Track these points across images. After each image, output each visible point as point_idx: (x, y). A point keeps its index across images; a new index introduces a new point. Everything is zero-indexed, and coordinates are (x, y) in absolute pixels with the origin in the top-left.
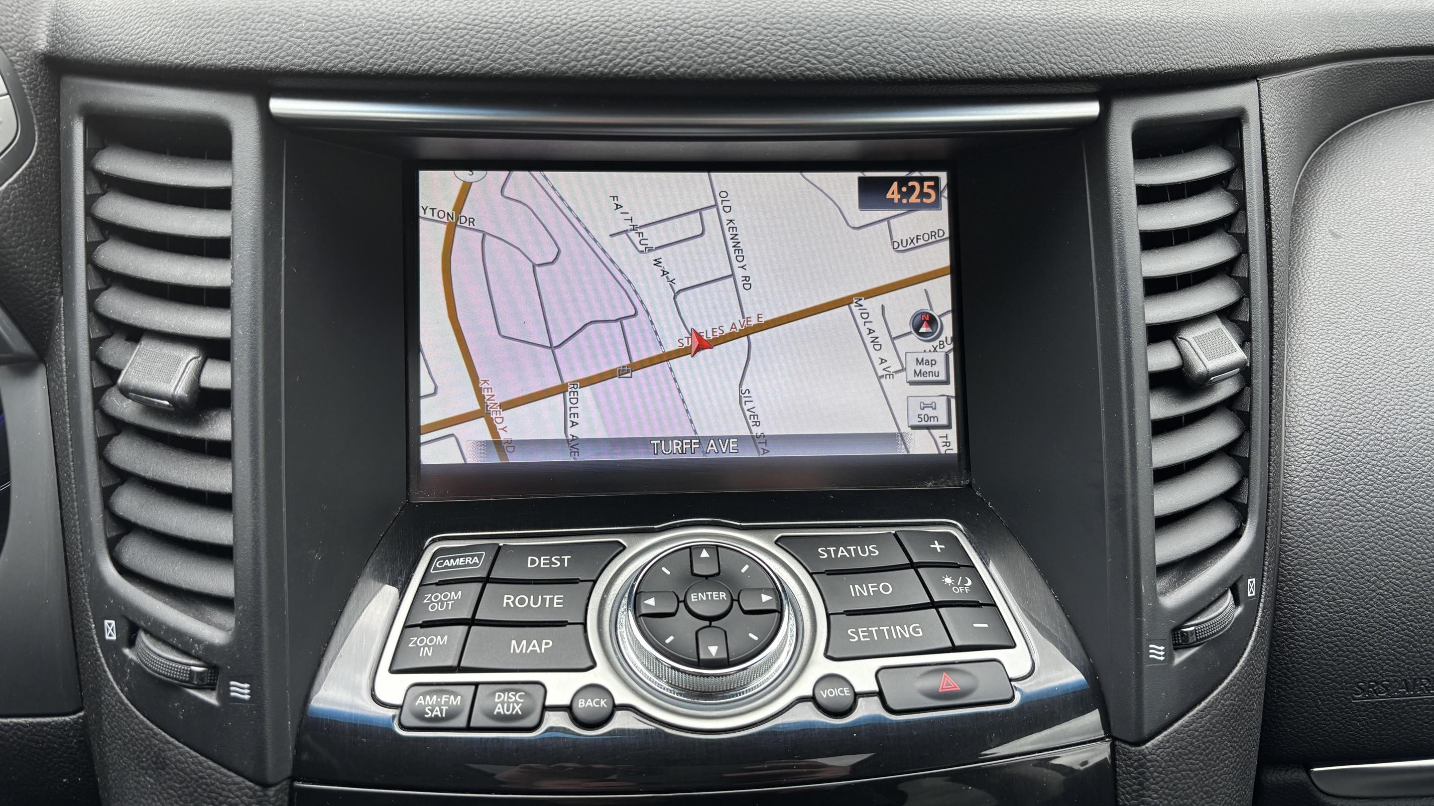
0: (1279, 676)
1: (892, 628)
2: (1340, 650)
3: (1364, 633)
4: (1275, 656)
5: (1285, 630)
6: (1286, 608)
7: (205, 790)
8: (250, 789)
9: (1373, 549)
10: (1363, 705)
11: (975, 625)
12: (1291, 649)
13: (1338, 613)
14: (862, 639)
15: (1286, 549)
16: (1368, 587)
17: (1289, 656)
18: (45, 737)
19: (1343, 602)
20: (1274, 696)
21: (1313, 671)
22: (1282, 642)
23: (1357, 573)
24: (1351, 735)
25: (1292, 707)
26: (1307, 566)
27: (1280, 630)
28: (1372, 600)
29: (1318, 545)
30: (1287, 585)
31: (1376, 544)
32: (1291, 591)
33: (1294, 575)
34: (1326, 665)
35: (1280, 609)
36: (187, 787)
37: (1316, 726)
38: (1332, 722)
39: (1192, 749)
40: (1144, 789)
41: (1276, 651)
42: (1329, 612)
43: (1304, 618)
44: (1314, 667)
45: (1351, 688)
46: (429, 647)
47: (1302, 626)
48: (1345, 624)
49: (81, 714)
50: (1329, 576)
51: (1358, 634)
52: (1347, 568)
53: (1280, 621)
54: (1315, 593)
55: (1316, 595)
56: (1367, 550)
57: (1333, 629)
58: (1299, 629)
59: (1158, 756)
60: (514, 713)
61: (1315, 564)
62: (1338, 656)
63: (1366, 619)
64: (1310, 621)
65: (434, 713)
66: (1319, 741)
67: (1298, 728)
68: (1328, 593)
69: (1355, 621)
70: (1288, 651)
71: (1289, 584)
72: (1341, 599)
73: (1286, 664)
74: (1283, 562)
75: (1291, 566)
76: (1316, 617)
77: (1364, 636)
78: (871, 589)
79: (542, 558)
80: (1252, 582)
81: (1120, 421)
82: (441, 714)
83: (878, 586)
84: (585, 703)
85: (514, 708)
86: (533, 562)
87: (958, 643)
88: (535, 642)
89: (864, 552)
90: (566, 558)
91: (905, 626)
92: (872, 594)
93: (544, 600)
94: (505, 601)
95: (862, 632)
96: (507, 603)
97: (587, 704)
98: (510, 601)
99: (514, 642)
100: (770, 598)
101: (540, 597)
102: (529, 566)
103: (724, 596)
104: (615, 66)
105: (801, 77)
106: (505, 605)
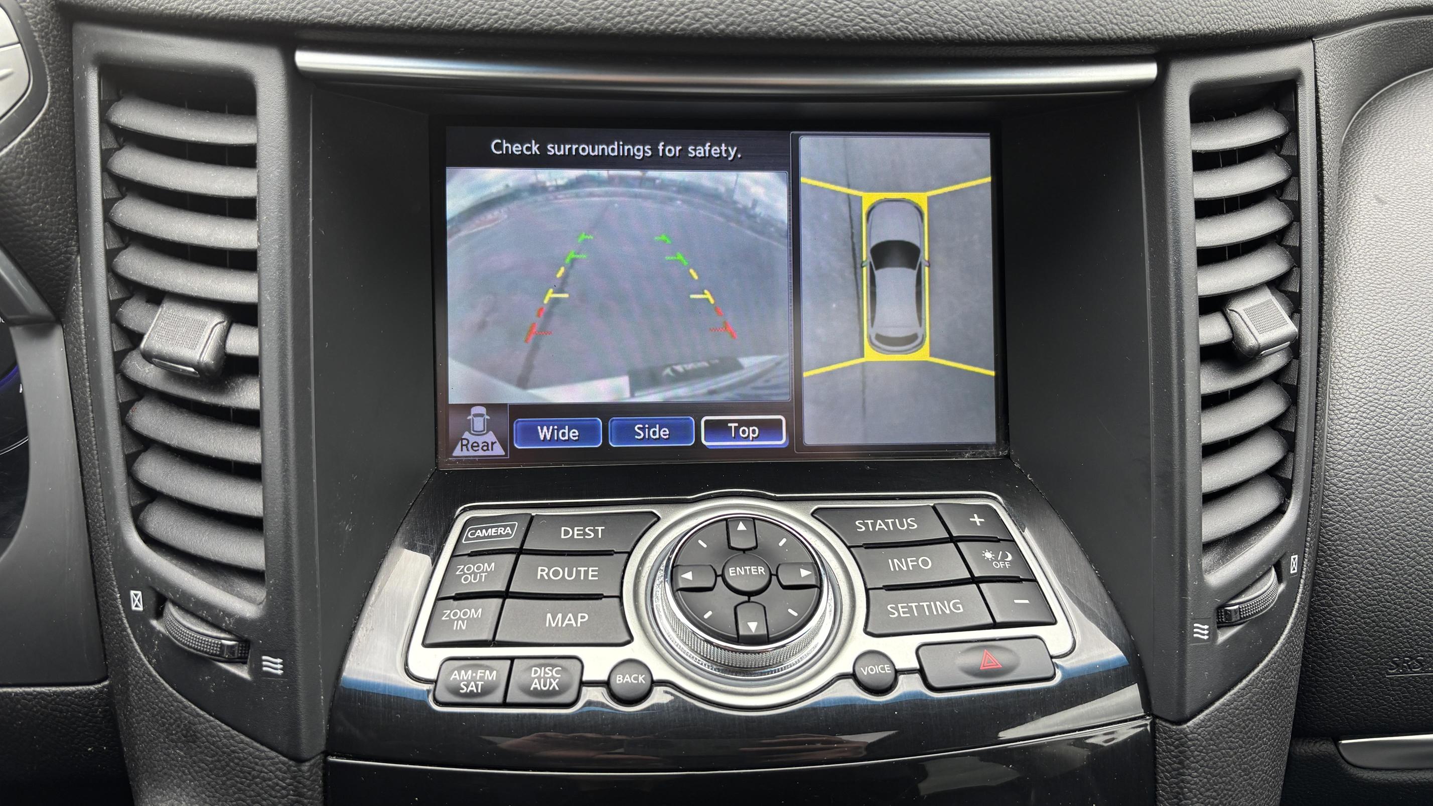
0: (1315, 651)
1: (932, 603)
2: (1377, 626)
3: (1402, 609)
4: (1312, 631)
5: (1323, 605)
6: (1325, 583)
7: (237, 764)
8: (284, 763)
9: (1414, 524)
10: (1397, 680)
11: (1016, 601)
12: (1328, 624)
13: (1376, 588)
14: (902, 615)
15: (1327, 524)
16: (1408, 562)
17: (1326, 632)
18: (69, 706)
19: (1382, 578)
20: (1309, 671)
21: (1350, 647)
22: (1320, 617)
23: (1397, 549)
24: (1383, 709)
25: (1326, 681)
26: (1347, 541)
27: (1318, 605)
28: (1410, 575)
29: (1359, 521)
30: (1326, 560)
31: (1417, 519)
32: (1330, 566)
33: (1334, 551)
34: (1363, 640)
35: (1319, 584)
36: (219, 761)
37: (1348, 700)
38: (1365, 696)
39: (1233, 727)
40: (1184, 767)
41: (1313, 626)
42: (1368, 588)
43: (1342, 593)
44: (1351, 643)
45: (1386, 663)
46: (463, 621)
47: (1339, 602)
48: (1383, 600)
49: (106, 683)
50: (1369, 552)
51: (1396, 609)
52: (1387, 544)
53: (1318, 596)
54: (1354, 569)
55: (1355, 571)
56: (1408, 525)
57: (1371, 605)
58: (1336, 604)
59: (1199, 735)
60: (551, 688)
61: (1356, 539)
62: (1375, 631)
63: (1404, 595)
64: (1349, 596)
65: (470, 688)
66: (1351, 715)
67: (1331, 702)
68: (1367, 568)
69: (1393, 597)
70: (1325, 627)
71: (1328, 560)
72: (1380, 574)
73: (1323, 639)
74: (1324, 537)
75: (1331, 541)
76: (1355, 593)
77: (1401, 612)
78: (910, 564)
79: (576, 529)
80: (1294, 559)
81: (1170, 396)
82: (477, 689)
83: (917, 561)
84: (623, 679)
85: (551, 684)
86: (567, 532)
87: (999, 619)
88: (570, 615)
89: (902, 525)
90: (600, 528)
91: (946, 602)
92: (911, 568)
93: (578, 572)
94: (539, 573)
95: (902, 607)
96: (542, 575)
97: (625, 680)
98: (544, 573)
99: (549, 616)
100: (810, 573)
101: (575, 569)
102: (563, 537)
103: (762, 571)
104: (662, 22)
105: (856, 37)
106: (539, 577)
